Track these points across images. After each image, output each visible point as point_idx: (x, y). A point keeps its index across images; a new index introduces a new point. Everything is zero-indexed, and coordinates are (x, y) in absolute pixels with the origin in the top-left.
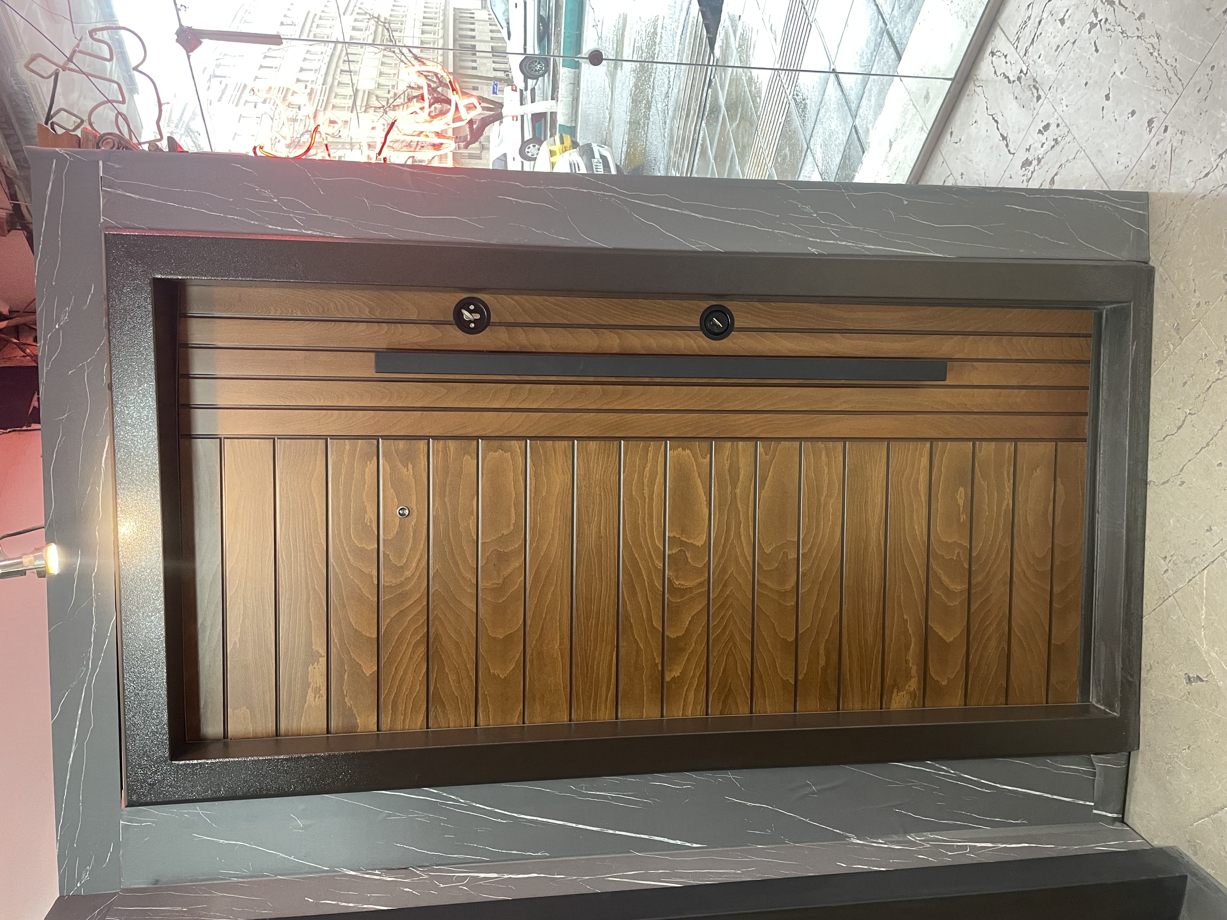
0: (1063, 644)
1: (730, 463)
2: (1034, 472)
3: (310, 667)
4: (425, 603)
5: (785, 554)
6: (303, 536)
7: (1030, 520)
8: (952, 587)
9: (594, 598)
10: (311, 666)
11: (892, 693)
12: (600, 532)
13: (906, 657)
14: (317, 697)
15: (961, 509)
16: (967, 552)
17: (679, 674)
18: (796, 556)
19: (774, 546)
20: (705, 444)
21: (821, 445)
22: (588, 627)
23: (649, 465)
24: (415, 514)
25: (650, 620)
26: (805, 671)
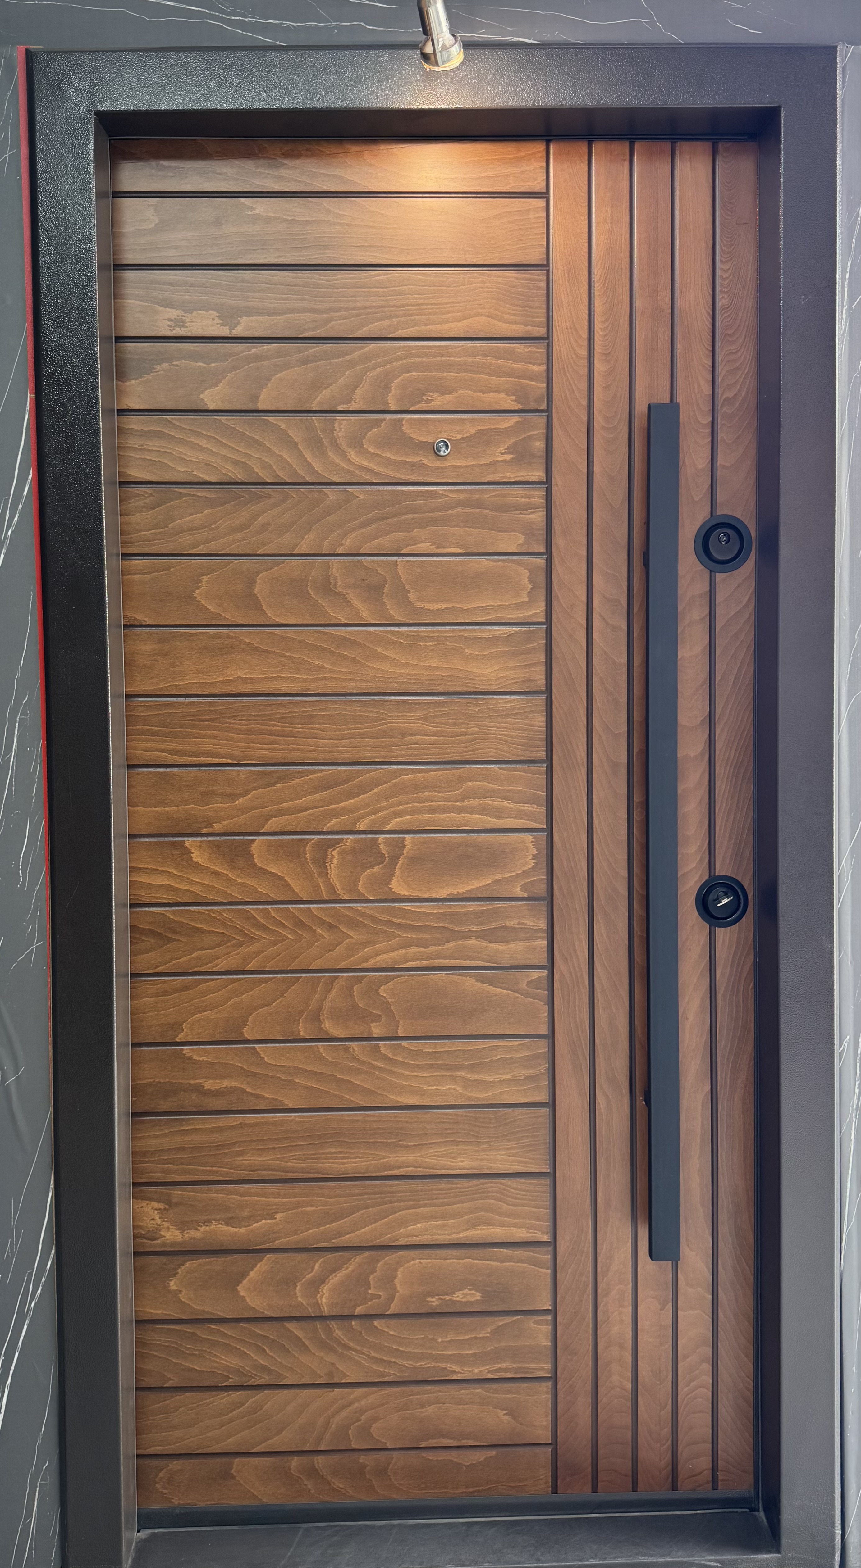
0: (233, 1477)
1: (515, 928)
2: (505, 1412)
3: (215, 313)
4: (308, 479)
5: (377, 1019)
6: (408, 305)
7: (430, 1410)
8: (326, 1289)
9: (312, 728)
10: (217, 314)
11: (159, 1201)
12: (411, 735)
13: (215, 1220)
14: (169, 323)
15: (448, 1298)
16: (379, 1312)
17: (195, 860)
18: (375, 1035)
19: (390, 1000)
20: (541, 889)
21: (544, 1067)
22: (270, 720)
23: (512, 805)
24: (438, 464)
25: (280, 813)
26: (196, 1057)
